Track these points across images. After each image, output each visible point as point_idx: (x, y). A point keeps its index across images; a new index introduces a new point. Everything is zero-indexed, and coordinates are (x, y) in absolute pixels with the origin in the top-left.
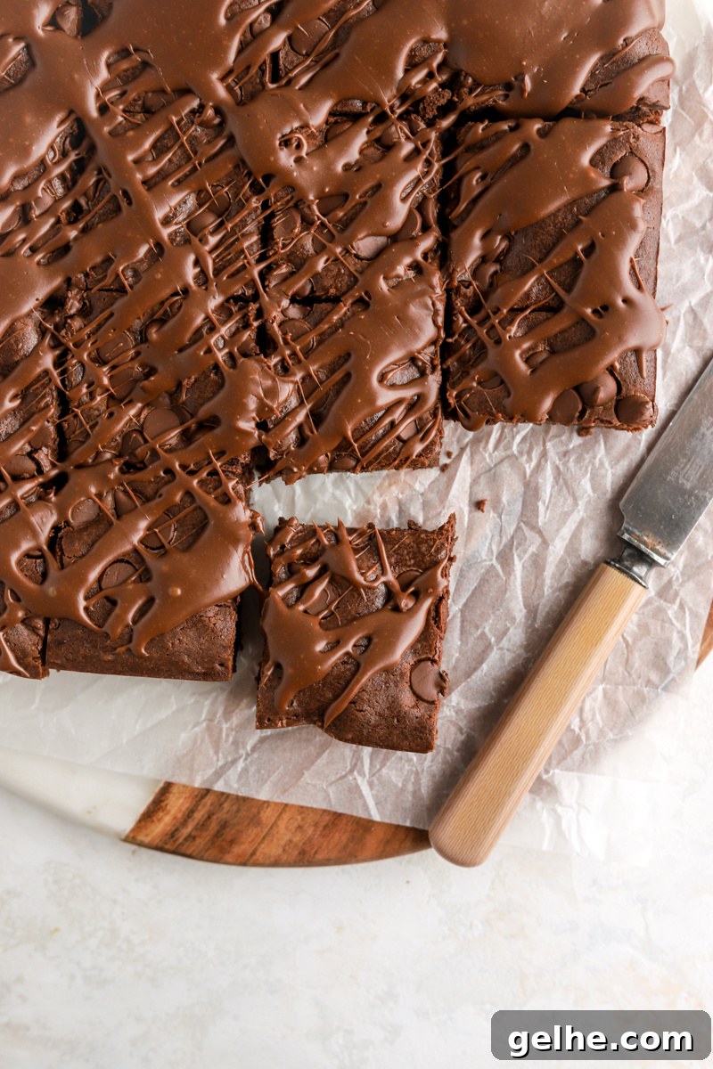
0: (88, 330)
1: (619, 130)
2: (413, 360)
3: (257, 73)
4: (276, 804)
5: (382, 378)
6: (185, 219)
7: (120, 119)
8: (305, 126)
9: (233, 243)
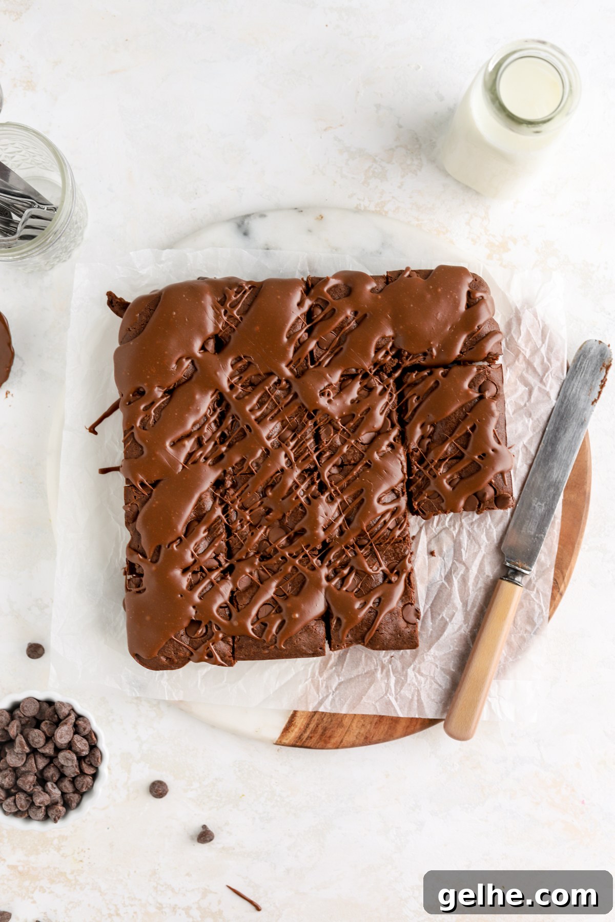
0: (237, 494)
1: (480, 369)
2: (393, 490)
3: (304, 361)
4: (350, 715)
5: (379, 500)
6: (277, 435)
7: (240, 390)
8: (330, 385)
9: (302, 444)
